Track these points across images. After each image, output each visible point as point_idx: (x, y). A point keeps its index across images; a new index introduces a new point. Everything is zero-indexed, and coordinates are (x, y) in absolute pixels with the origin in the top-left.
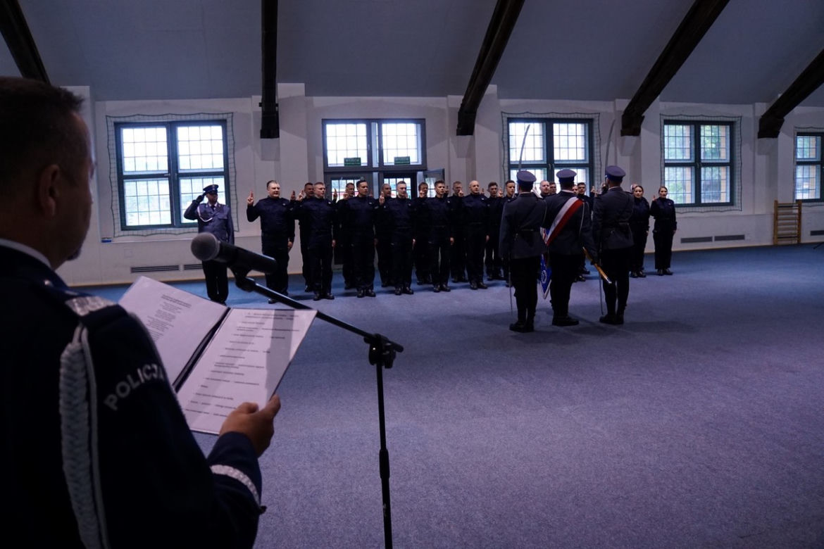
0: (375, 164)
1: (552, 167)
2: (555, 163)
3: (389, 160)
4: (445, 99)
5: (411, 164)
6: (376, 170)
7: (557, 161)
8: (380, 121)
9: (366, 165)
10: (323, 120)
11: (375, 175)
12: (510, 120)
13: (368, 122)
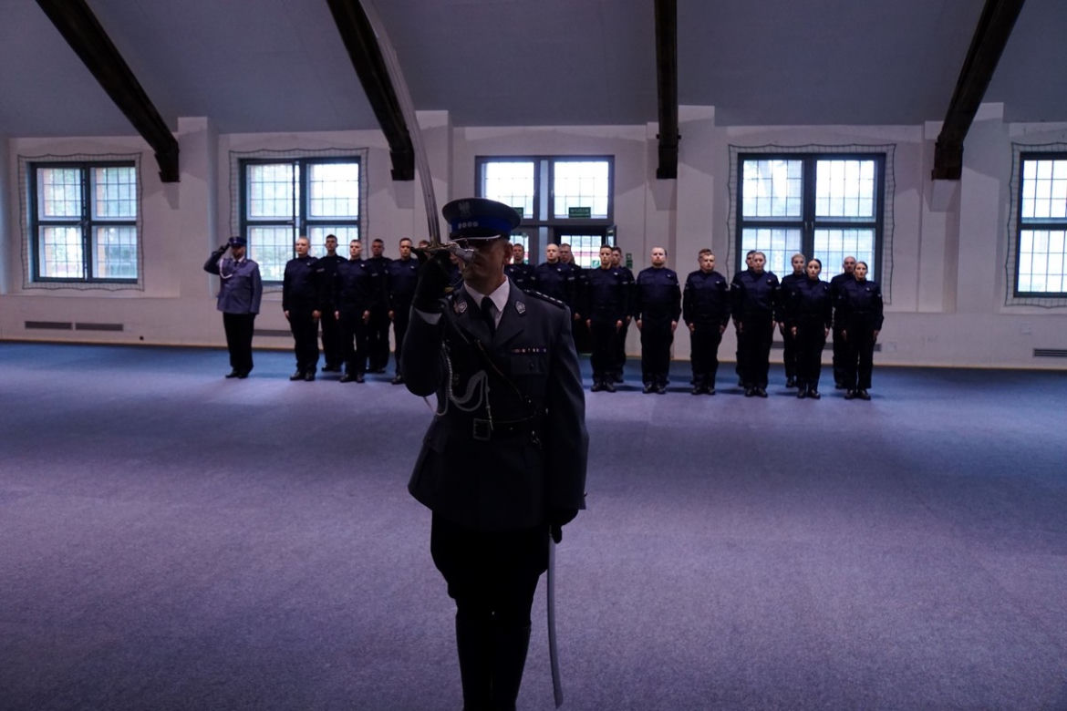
0: (544, 216)
1: (809, 226)
2: (817, 220)
3: (561, 211)
4: (643, 127)
5: (592, 217)
6: (544, 224)
7: (819, 217)
8: (552, 159)
9: (531, 217)
10: (477, 157)
11: (544, 231)
12: (743, 157)
13: (537, 159)
